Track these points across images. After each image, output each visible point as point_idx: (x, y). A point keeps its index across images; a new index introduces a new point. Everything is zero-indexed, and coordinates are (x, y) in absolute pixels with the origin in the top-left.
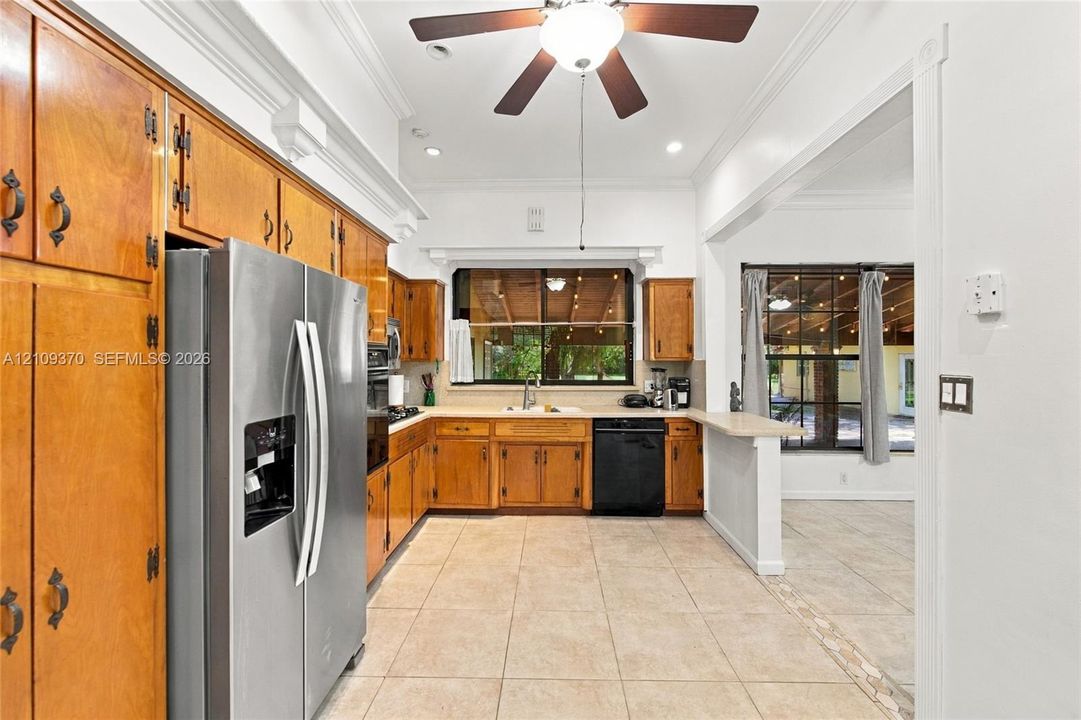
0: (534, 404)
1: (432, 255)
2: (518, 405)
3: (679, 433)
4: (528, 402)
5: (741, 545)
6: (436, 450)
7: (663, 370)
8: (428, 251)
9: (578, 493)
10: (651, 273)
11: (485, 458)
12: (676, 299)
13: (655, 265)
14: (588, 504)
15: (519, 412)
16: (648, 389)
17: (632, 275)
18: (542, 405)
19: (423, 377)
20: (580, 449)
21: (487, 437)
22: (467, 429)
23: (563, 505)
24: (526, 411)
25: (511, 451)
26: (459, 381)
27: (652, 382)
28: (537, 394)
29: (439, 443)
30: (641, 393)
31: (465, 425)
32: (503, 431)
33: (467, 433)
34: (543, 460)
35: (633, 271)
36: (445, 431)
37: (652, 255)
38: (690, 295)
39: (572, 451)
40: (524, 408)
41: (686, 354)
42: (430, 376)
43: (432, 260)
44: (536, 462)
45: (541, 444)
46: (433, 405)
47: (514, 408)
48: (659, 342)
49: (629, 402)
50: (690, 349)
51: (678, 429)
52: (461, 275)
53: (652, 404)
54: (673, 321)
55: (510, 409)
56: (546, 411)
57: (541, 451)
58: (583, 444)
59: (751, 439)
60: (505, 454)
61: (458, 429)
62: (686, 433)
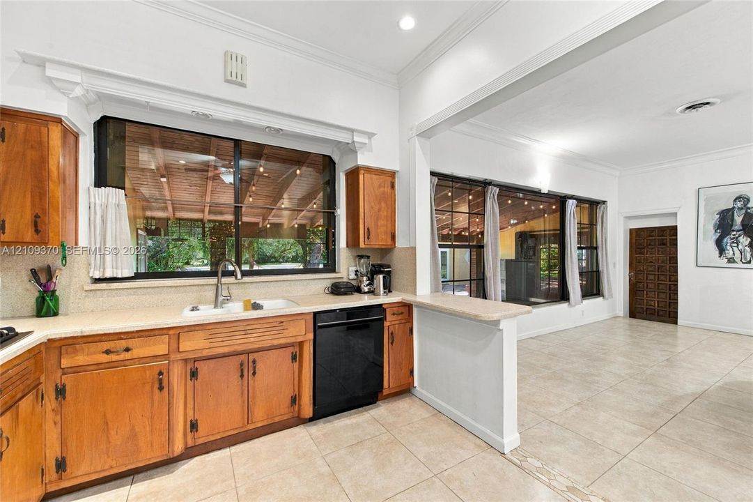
0: (229, 299)
1: (51, 72)
2: (205, 303)
3: (394, 318)
4: (221, 298)
5: (473, 423)
6: (61, 392)
7: (368, 257)
8: (41, 63)
9: (294, 400)
10: (363, 160)
11: (161, 388)
12: (382, 189)
13: (366, 153)
14: (308, 411)
15: (208, 314)
16: (352, 276)
17: (335, 163)
18: (239, 301)
19: (34, 273)
20: (297, 349)
21: (165, 356)
22: (127, 350)
23: (277, 419)
24: (218, 311)
25: (203, 368)
26: (108, 275)
27: (354, 269)
28: (231, 287)
29: (68, 380)
30: (345, 280)
31: (123, 344)
32: (191, 345)
33: (128, 355)
34: (251, 372)
35: (336, 158)
36: (81, 359)
37: (366, 141)
38: (393, 186)
39: (287, 353)
40: (216, 306)
41: (390, 242)
42: (50, 272)
43: (50, 81)
44: (242, 376)
45: (248, 353)
46: (56, 314)
47: (200, 307)
48: (368, 229)
49: (337, 289)
50: (393, 237)
51: (394, 314)
52: (111, 129)
53: (358, 290)
54: (379, 210)
55: (194, 309)
56: (246, 309)
57: (246, 362)
58: (301, 344)
59: (497, 323)
60: (194, 374)
61: (108, 352)
62: (400, 317)
